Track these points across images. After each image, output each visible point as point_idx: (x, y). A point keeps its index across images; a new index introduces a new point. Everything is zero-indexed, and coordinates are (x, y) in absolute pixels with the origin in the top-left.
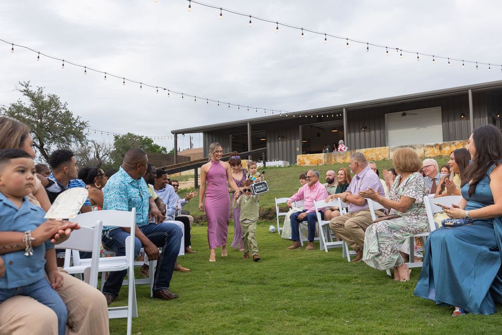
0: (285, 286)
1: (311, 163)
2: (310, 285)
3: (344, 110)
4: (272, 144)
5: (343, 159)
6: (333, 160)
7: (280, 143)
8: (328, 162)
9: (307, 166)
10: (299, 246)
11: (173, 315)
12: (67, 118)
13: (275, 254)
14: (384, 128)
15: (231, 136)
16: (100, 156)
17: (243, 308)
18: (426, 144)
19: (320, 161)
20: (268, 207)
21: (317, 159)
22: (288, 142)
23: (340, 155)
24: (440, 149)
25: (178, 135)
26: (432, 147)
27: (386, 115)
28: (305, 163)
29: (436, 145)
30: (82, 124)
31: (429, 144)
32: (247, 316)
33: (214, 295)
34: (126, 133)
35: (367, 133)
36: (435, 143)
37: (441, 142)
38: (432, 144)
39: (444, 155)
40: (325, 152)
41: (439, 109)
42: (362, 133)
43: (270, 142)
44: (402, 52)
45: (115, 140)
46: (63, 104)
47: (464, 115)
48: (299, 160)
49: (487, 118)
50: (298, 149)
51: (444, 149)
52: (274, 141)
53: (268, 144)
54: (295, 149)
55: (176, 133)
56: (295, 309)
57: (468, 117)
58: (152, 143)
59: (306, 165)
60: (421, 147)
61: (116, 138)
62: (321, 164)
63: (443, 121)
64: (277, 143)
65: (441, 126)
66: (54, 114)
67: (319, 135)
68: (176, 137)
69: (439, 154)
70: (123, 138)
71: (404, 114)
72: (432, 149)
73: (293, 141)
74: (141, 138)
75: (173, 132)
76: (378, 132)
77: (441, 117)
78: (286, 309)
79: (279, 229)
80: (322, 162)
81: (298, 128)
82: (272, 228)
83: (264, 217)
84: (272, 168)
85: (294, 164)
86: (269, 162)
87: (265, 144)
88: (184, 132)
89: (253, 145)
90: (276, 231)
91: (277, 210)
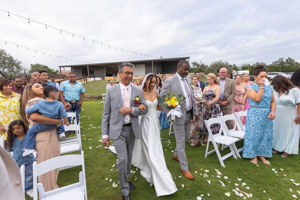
3: (119, 63)
4: (96, 72)
7: (98, 72)
12: (11, 59)
15: (81, 69)
16: (26, 73)
22: (101, 72)
28: (107, 79)
30: (19, 62)
34: (35, 64)
40: (114, 76)
41: (144, 65)
46: (8, 53)
47: (150, 67)
49: (156, 68)
50: (104, 74)
55: (60, 67)
58: (48, 68)
61: (32, 65)
66: (5, 58)
67: (110, 69)
68: (60, 68)
70: (35, 65)
73: (103, 72)
74: (43, 66)
75: (59, 67)
77: (145, 67)
80: (113, 79)
81: (104, 68)
82: (101, 102)
83: (98, 98)
84: (97, 81)
85: (103, 79)
86: (95, 78)
87: (93, 72)
88: (63, 67)
89: (89, 71)
90: (103, 103)
91: (103, 97)
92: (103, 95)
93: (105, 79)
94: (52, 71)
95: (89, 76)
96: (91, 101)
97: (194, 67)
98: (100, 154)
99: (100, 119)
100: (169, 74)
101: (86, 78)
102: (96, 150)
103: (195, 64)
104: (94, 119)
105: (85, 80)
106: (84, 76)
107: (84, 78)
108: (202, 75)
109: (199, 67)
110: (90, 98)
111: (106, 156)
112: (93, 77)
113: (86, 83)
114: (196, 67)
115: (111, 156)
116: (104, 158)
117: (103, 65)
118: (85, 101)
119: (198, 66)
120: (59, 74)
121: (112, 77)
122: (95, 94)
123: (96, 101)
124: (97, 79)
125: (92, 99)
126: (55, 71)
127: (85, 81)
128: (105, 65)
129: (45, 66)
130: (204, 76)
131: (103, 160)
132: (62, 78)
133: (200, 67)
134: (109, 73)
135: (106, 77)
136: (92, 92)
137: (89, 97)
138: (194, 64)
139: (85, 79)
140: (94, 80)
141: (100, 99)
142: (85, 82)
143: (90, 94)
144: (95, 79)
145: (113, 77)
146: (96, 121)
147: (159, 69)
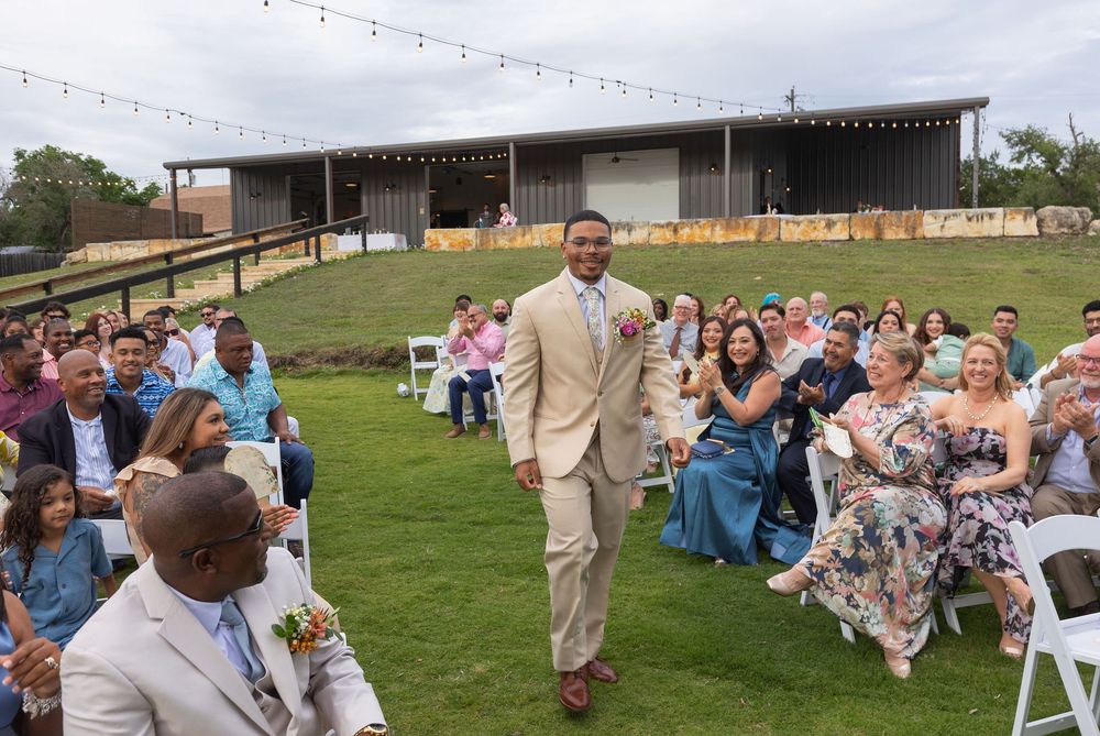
0: (475, 523)
1: (451, 245)
2: (511, 522)
3: (511, 145)
4: (373, 198)
5: (510, 240)
6: (492, 242)
7: (388, 197)
8: (482, 245)
9: (444, 252)
10: (461, 431)
11: (337, 584)
13: (427, 450)
14: (581, 180)
15: (288, 177)
17: (431, 567)
18: (653, 222)
19: (467, 243)
20: (390, 345)
21: (461, 240)
22: (403, 196)
23: (504, 234)
24: (675, 231)
25: (178, 171)
26: (663, 227)
27: (584, 156)
28: (439, 245)
29: (669, 224)
31: (658, 222)
32: (444, 580)
33: (378, 543)
35: (550, 189)
36: (667, 221)
37: (676, 221)
38: (662, 222)
39: (680, 242)
40: (477, 226)
41: (674, 152)
42: (541, 188)
43: (369, 194)
44: (627, 88)
45: (18, 159)
47: (714, 166)
48: (429, 238)
49: (751, 174)
50: (422, 211)
51: (681, 232)
52: (377, 193)
53: (364, 199)
54: (418, 211)
55: (173, 168)
56: (505, 566)
57: (721, 171)
58: (104, 171)
59: (442, 248)
60: (645, 226)
61: (19, 155)
62: (469, 249)
63: (680, 175)
64: (382, 197)
65: (678, 183)
67: (459, 181)
68: (174, 175)
69: (673, 240)
70: (35, 156)
71: (616, 160)
72: (662, 230)
73: (413, 196)
74: (76, 158)
75: (167, 166)
76: (569, 186)
77: (677, 167)
78: (492, 566)
79: (417, 391)
80: (470, 245)
81: (423, 171)
82: (402, 388)
83: (382, 362)
84: (378, 253)
85: (415, 241)
86: (368, 236)
87: (358, 201)
88: (190, 166)
89: (335, 194)
90: (410, 395)
91: (412, 355)
92: (415, 342)
93: (426, 245)
94: (122, 189)
95: (329, 224)
96: (342, 380)
97: (1021, 166)
98: (401, 680)
99: (395, 489)
100: (834, 216)
101: (317, 234)
102: (382, 655)
103: (1028, 141)
104: (362, 488)
105: (307, 248)
106: (304, 224)
107: (306, 237)
108: (1071, 227)
109: (1058, 163)
110: (336, 360)
111: (434, 689)
112: (355, 229)
113: (316, 267)
114: (1038, 162)
115: (459, 691)
116: (423, 701)
117: (416, 156)
118: (310, 375)
119: (1052, 154)
120: (166, 212)
121: (469, 234)
122: (369, 338)
123: (367, 380)
124: (382, 241)
125: (347, 367)
126: (140, 188)
127: (308, 254)
128: (428, 157)
129: (90, 161)
130: (1086, 227)
131: (417, 707)
132: (178, 237)
133: (1064, 163)
134: (450, 206)
135: (429, 233)
136: (348, 324)
137: (332, 351)
138: (1021, 142)
139: (313, 240)
140: (360, 248)
141: (395, 366)
142: (311, 261)
143: (339, 336)
144: (364, 245)
145: (472, 231)
146: (374, 495)
147: (768, 180)
